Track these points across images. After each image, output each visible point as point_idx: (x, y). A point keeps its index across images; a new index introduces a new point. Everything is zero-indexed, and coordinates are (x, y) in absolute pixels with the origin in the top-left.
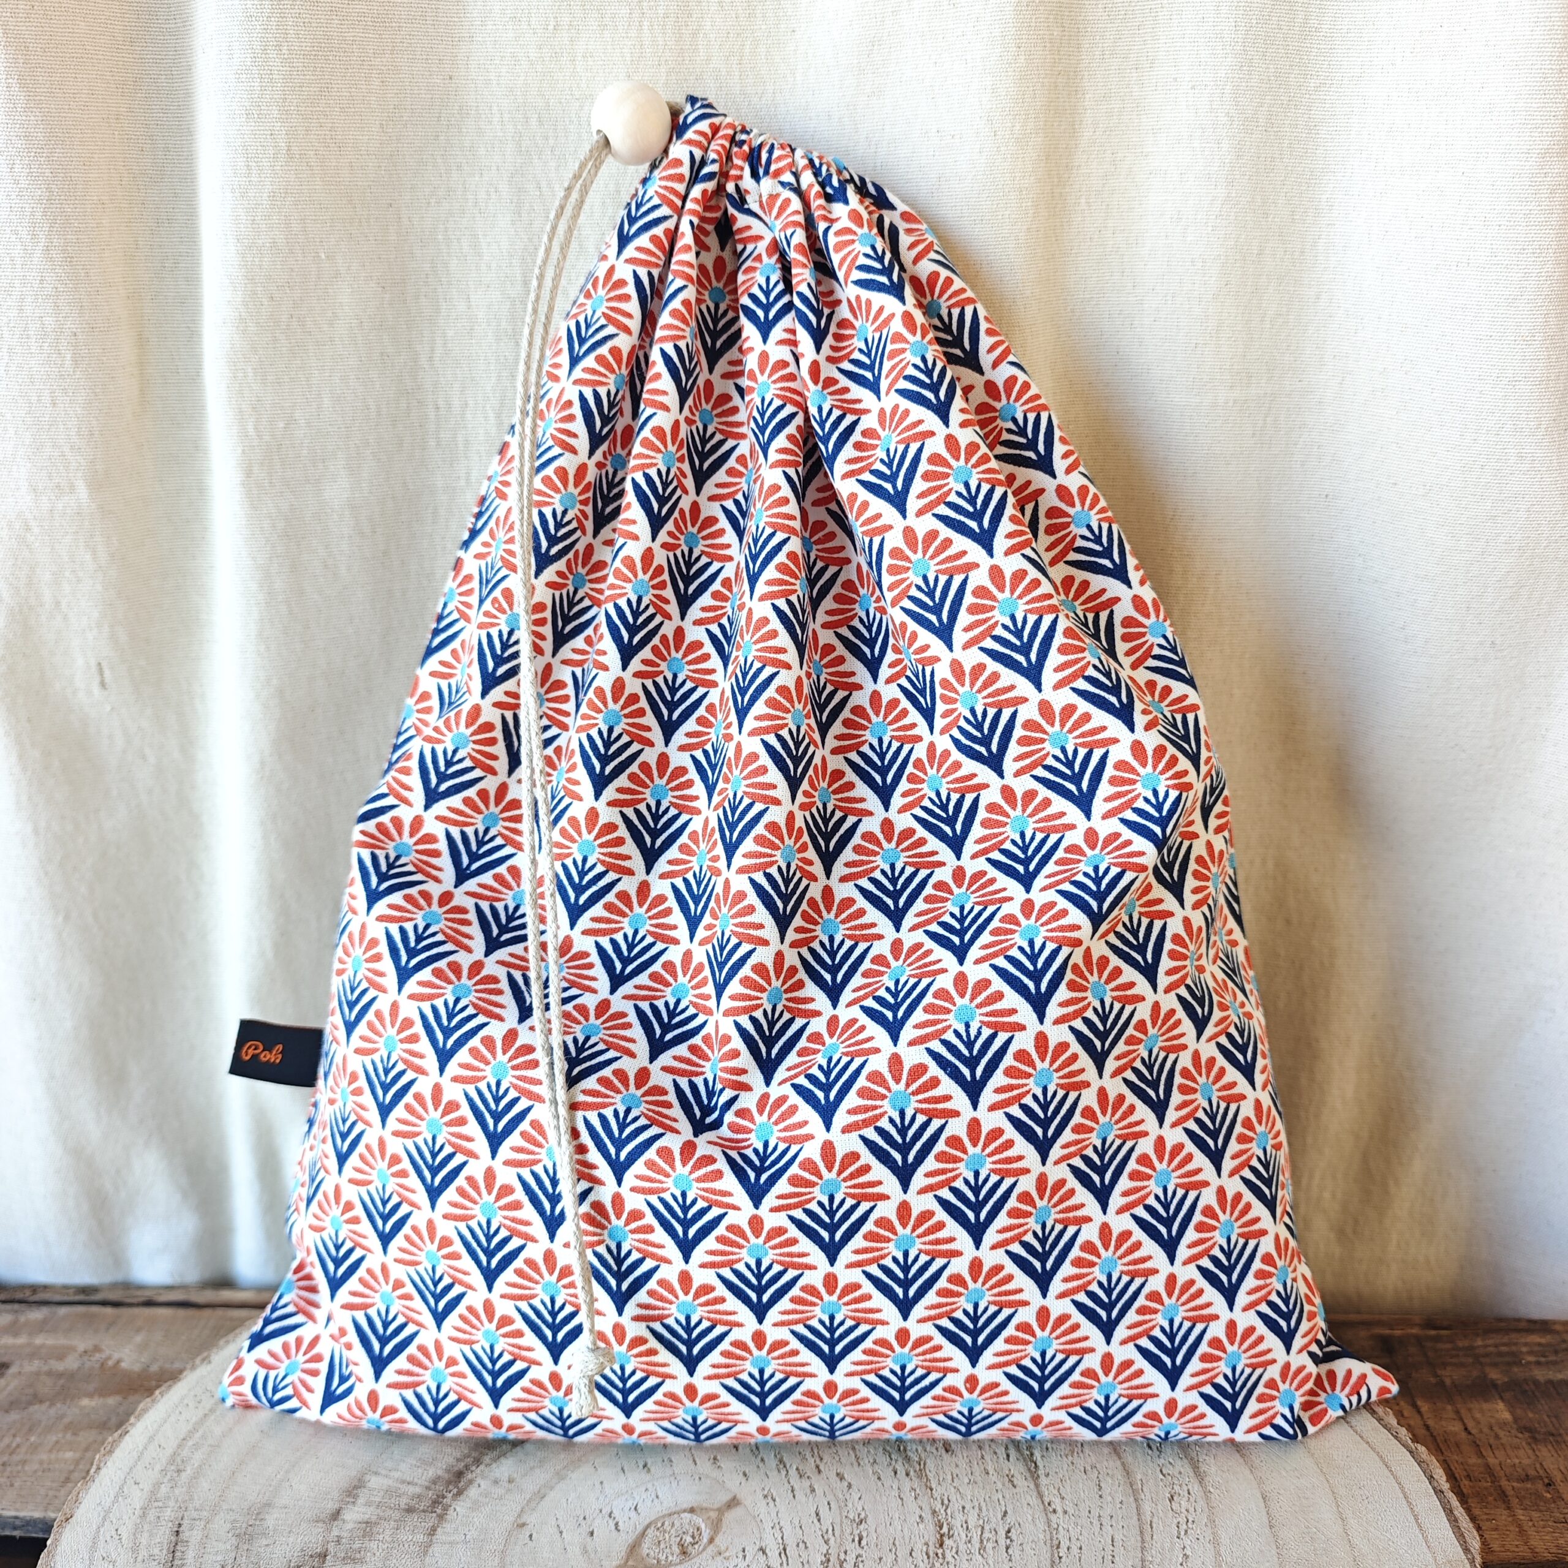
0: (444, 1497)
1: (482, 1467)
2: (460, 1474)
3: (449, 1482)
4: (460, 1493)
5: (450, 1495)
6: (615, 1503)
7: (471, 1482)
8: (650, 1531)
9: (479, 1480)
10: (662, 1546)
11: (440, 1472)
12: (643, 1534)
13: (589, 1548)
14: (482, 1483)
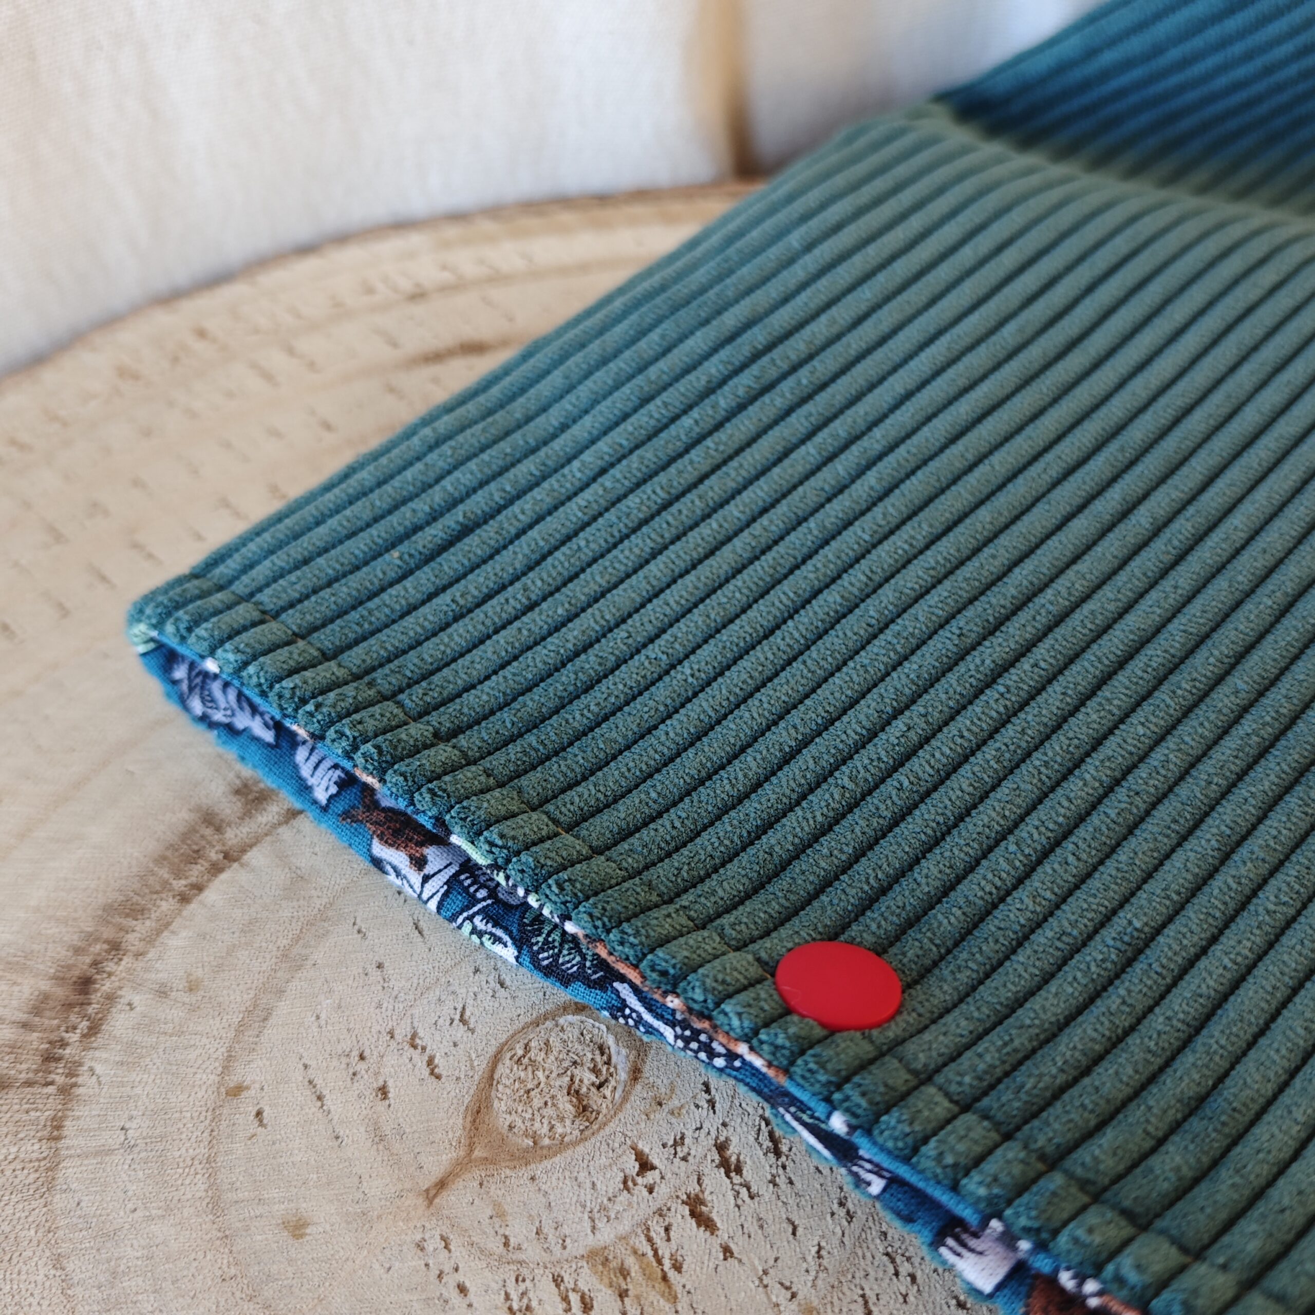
0: (64, 1044)
1: (127, 961)
2: (85, 985)
3: (68, 1006)
4: (94, 1029)
5: (73, 1037)
6: (416, 1011)
7: (111, 998)
8: (502, 1070)
9: (127, 994)
10: (537, 1102)
11: (45, 985)
12: (490, 1079)
13: (387, 1129)
14: (136, 999)
